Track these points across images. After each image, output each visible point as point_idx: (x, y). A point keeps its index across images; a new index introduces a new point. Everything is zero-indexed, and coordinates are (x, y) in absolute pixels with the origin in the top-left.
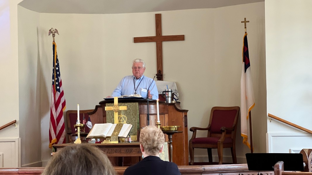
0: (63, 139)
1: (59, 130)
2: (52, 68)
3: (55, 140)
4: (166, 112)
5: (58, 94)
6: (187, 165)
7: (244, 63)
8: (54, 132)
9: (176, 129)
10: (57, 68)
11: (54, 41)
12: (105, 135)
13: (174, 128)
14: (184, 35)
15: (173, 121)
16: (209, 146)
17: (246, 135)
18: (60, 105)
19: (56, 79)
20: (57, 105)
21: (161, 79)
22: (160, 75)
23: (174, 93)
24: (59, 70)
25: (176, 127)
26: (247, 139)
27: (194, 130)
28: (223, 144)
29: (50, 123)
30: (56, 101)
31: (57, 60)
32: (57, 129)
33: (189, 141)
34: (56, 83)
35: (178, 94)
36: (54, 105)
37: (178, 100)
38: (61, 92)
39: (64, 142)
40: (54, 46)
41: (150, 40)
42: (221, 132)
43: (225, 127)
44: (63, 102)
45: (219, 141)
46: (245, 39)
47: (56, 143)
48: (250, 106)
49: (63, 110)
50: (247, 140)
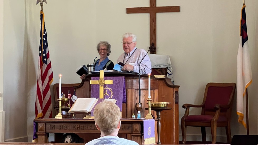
0: (49, 114)
1: (46, 104)
2: (39, 38)
3: (41, 114)
4: (156, 87)
5: (45, 66)
6: (177, 144)
7: (241, 37)
8: (40, 106)
9: (166, 106)
10: (45, 39)
11: (42, 11)
12: (88, 110)
13: (163, 105)
14: (179, 7)
15: (163, 96)
16: (203, 124)
17: (242, 113)
18: (47, 78)
19: (43, 50)
20: (43, 77)
21: (154, 52)
22: (154, 48)
23: (167, 68)
24: (46, 41)
25: (165, 103)
26: (242, 117)
27: (186, 107)
28: (218, 122)
29: (36, 96)
30: (43, 74)
31: (45, 30)
32: (43, 102)
33: (182, 119)
34: (43, 55)
35: (172, 68)
36: (41, 78)
37: (172, 75)
38: (48, 64)
39: (50, 117)
40: (42, 16)
41: (144, 11)
42: (215, 110)
43: (219, 105)
44: (50, 75)
45: (213, 119)
46: (244, 11)
47: (42, 118)
48: (247, 83)
49: (50, 83)
50: (242, 119)
